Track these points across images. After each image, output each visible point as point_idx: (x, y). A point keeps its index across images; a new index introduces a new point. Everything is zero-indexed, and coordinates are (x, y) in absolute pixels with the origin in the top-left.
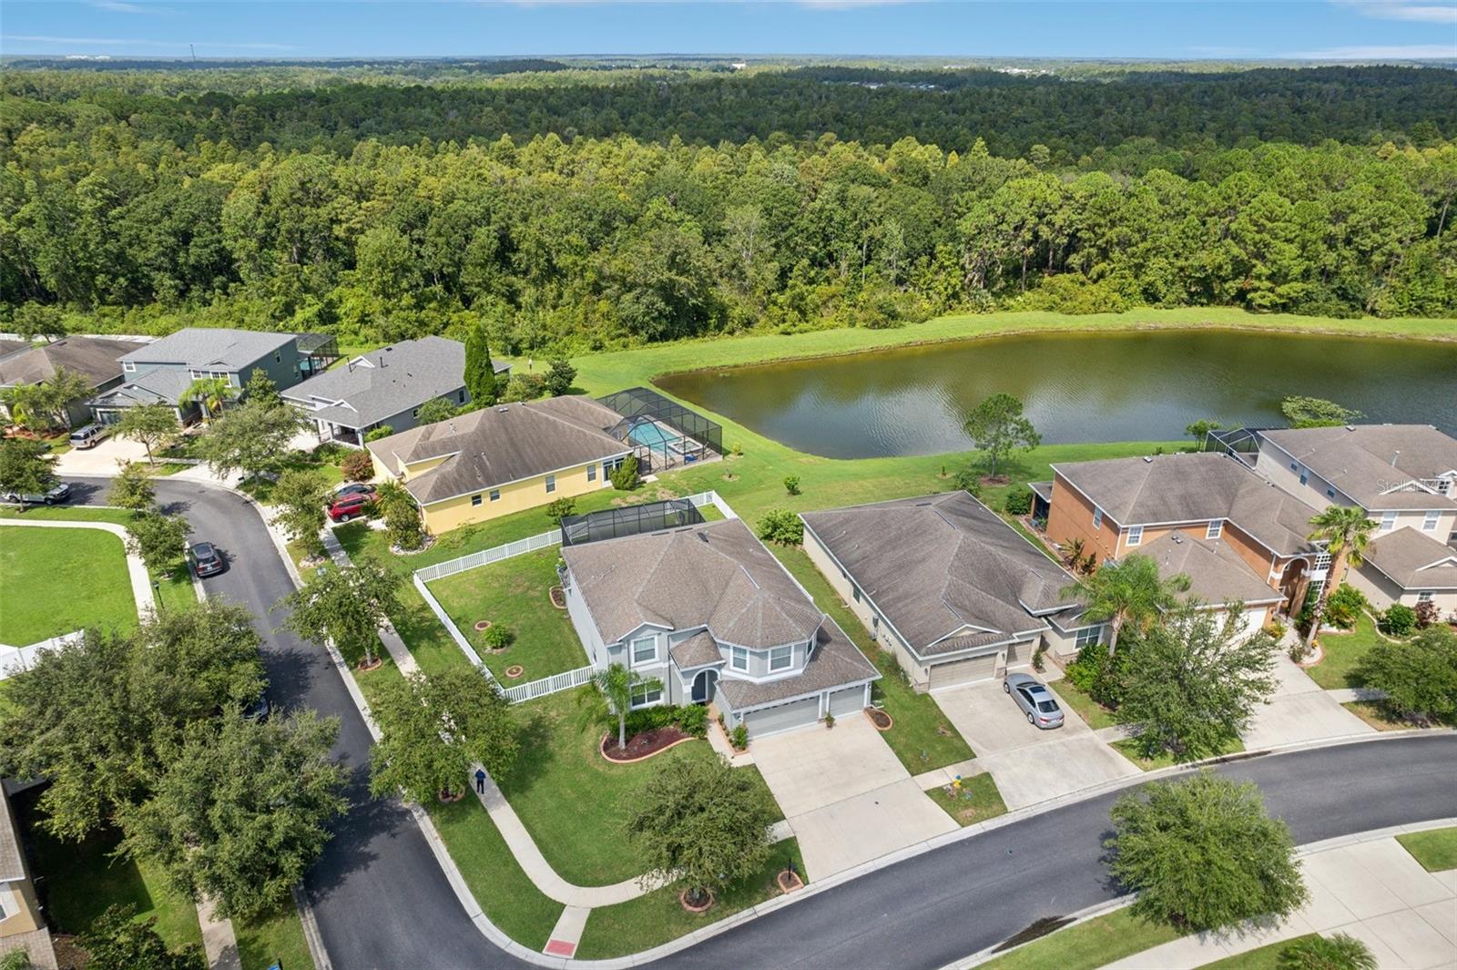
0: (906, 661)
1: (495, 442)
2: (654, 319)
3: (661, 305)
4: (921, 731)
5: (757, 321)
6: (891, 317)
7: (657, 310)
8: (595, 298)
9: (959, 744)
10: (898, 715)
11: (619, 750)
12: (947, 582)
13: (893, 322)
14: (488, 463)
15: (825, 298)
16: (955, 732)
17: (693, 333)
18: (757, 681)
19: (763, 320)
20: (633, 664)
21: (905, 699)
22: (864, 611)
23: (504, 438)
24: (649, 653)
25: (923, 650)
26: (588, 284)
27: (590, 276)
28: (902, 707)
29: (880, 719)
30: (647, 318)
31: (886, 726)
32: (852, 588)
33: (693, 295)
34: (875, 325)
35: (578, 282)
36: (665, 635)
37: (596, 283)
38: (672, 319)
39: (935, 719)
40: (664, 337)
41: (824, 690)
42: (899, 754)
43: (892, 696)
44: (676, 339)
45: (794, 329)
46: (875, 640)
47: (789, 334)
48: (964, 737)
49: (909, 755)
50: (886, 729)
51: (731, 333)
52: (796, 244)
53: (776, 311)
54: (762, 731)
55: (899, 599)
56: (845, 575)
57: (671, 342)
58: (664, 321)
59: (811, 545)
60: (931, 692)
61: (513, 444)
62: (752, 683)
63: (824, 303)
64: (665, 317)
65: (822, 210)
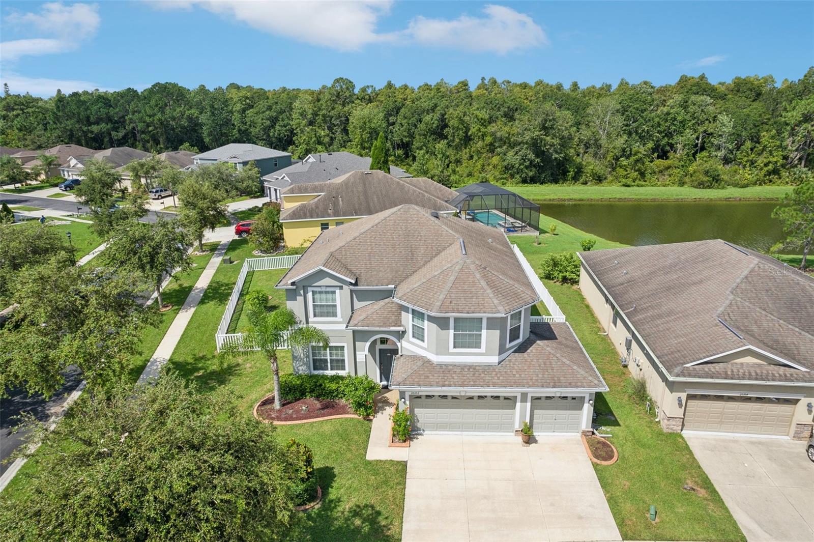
0: (656, 389)
1: (352, 191)
2: (527, 167)
3: (532, 156)
4: (656, 478)
5: (606, 178)
6: (715, 180)
7: (529, 160)
8: (490, 155)
9: (718, 514)
10: (628, 449)
11: (272, 410)
12: (728, 302)
13: (716, 184)
14: (341, 203)
15: (662, 168)
16: (714, 492)
17: (556, 181)
18: (435, 358)
19: (610, 178)
20: (311, 318)
21: (646, 435)
22: (618, 335)
23: (361, 189)
24: (331, 310)
25: (677, 370)
26: (487, 145)
27: (488, 139)
28: (638, 442)
29: (601, 451)
30: (522, 167)
31: (605, 459)
32: (612, 313)
33: (557, 152)
34: (701, 185)
35: (480, 144)
36: (347, 289)
37: (491, 144)
38: (540, 169)
39: (683, 467)
40: (533, 180)
41: (525, 390)
42: (613, 502)
43: (627, 427)
44: (542, 184)
45: (633, 184)
46: (626, 366)
47: (628, 186)
48: (729, 504)
49: (627, 507)
50: (604, 463)
51: (585, 183)
52: (643, 131)
53: (621, 172)
54: (438, 427)
55: (660, 316)
56: (607, 300)
57: (538, 184)
58: (534, 169)
59: (586, 285)
60: (685, 433)
61: (365, 193)
62: (429, 361)
63: (661, 172)
64: (535, 166)
65: (668, 114)
